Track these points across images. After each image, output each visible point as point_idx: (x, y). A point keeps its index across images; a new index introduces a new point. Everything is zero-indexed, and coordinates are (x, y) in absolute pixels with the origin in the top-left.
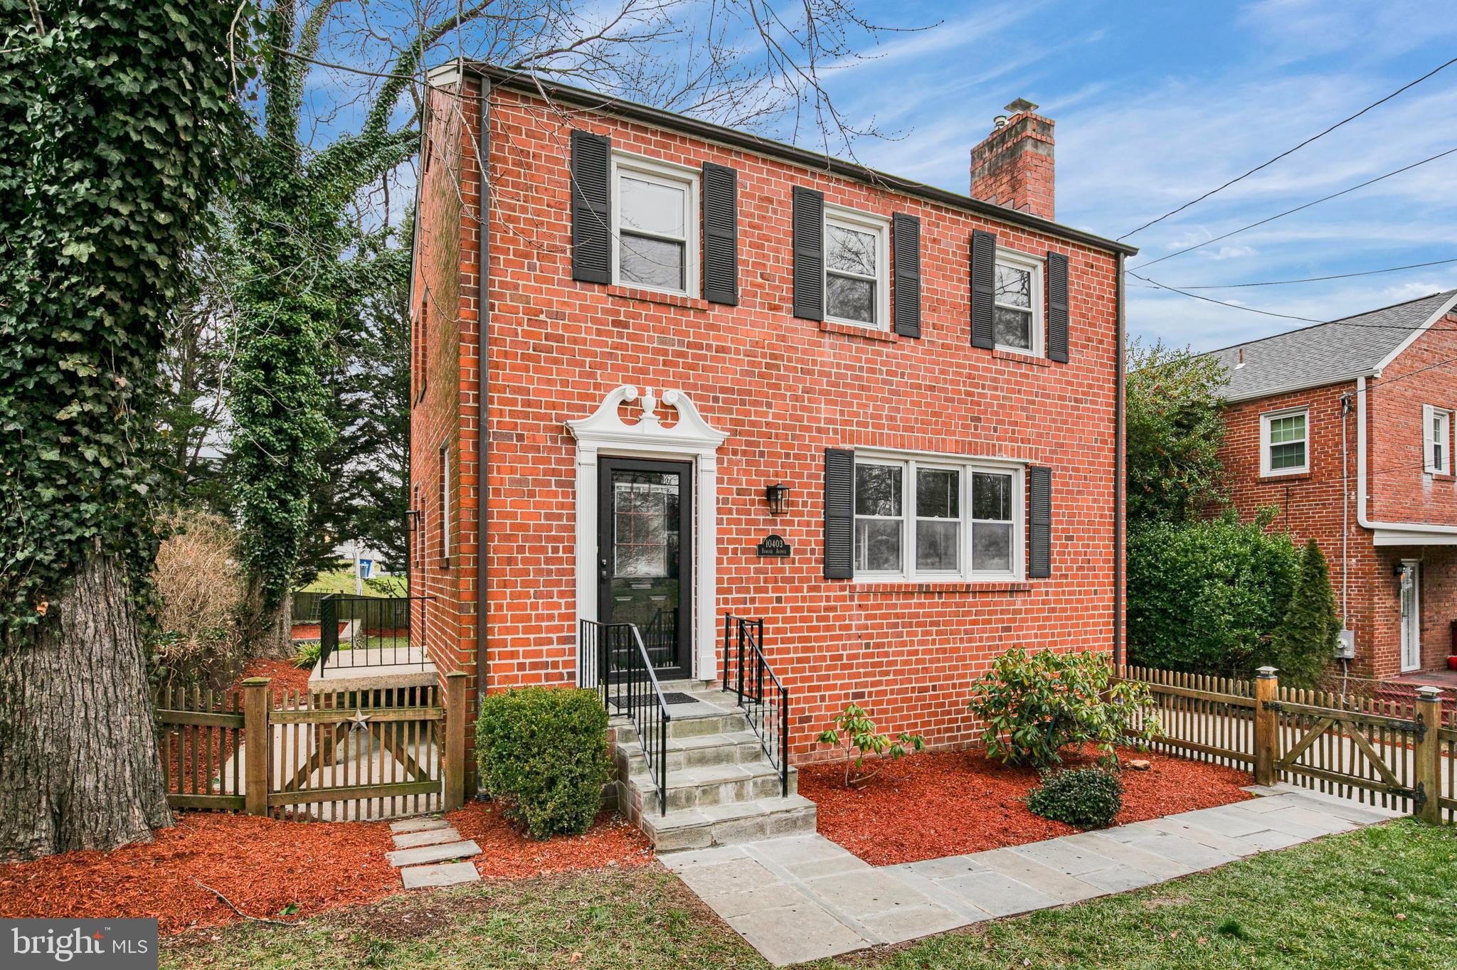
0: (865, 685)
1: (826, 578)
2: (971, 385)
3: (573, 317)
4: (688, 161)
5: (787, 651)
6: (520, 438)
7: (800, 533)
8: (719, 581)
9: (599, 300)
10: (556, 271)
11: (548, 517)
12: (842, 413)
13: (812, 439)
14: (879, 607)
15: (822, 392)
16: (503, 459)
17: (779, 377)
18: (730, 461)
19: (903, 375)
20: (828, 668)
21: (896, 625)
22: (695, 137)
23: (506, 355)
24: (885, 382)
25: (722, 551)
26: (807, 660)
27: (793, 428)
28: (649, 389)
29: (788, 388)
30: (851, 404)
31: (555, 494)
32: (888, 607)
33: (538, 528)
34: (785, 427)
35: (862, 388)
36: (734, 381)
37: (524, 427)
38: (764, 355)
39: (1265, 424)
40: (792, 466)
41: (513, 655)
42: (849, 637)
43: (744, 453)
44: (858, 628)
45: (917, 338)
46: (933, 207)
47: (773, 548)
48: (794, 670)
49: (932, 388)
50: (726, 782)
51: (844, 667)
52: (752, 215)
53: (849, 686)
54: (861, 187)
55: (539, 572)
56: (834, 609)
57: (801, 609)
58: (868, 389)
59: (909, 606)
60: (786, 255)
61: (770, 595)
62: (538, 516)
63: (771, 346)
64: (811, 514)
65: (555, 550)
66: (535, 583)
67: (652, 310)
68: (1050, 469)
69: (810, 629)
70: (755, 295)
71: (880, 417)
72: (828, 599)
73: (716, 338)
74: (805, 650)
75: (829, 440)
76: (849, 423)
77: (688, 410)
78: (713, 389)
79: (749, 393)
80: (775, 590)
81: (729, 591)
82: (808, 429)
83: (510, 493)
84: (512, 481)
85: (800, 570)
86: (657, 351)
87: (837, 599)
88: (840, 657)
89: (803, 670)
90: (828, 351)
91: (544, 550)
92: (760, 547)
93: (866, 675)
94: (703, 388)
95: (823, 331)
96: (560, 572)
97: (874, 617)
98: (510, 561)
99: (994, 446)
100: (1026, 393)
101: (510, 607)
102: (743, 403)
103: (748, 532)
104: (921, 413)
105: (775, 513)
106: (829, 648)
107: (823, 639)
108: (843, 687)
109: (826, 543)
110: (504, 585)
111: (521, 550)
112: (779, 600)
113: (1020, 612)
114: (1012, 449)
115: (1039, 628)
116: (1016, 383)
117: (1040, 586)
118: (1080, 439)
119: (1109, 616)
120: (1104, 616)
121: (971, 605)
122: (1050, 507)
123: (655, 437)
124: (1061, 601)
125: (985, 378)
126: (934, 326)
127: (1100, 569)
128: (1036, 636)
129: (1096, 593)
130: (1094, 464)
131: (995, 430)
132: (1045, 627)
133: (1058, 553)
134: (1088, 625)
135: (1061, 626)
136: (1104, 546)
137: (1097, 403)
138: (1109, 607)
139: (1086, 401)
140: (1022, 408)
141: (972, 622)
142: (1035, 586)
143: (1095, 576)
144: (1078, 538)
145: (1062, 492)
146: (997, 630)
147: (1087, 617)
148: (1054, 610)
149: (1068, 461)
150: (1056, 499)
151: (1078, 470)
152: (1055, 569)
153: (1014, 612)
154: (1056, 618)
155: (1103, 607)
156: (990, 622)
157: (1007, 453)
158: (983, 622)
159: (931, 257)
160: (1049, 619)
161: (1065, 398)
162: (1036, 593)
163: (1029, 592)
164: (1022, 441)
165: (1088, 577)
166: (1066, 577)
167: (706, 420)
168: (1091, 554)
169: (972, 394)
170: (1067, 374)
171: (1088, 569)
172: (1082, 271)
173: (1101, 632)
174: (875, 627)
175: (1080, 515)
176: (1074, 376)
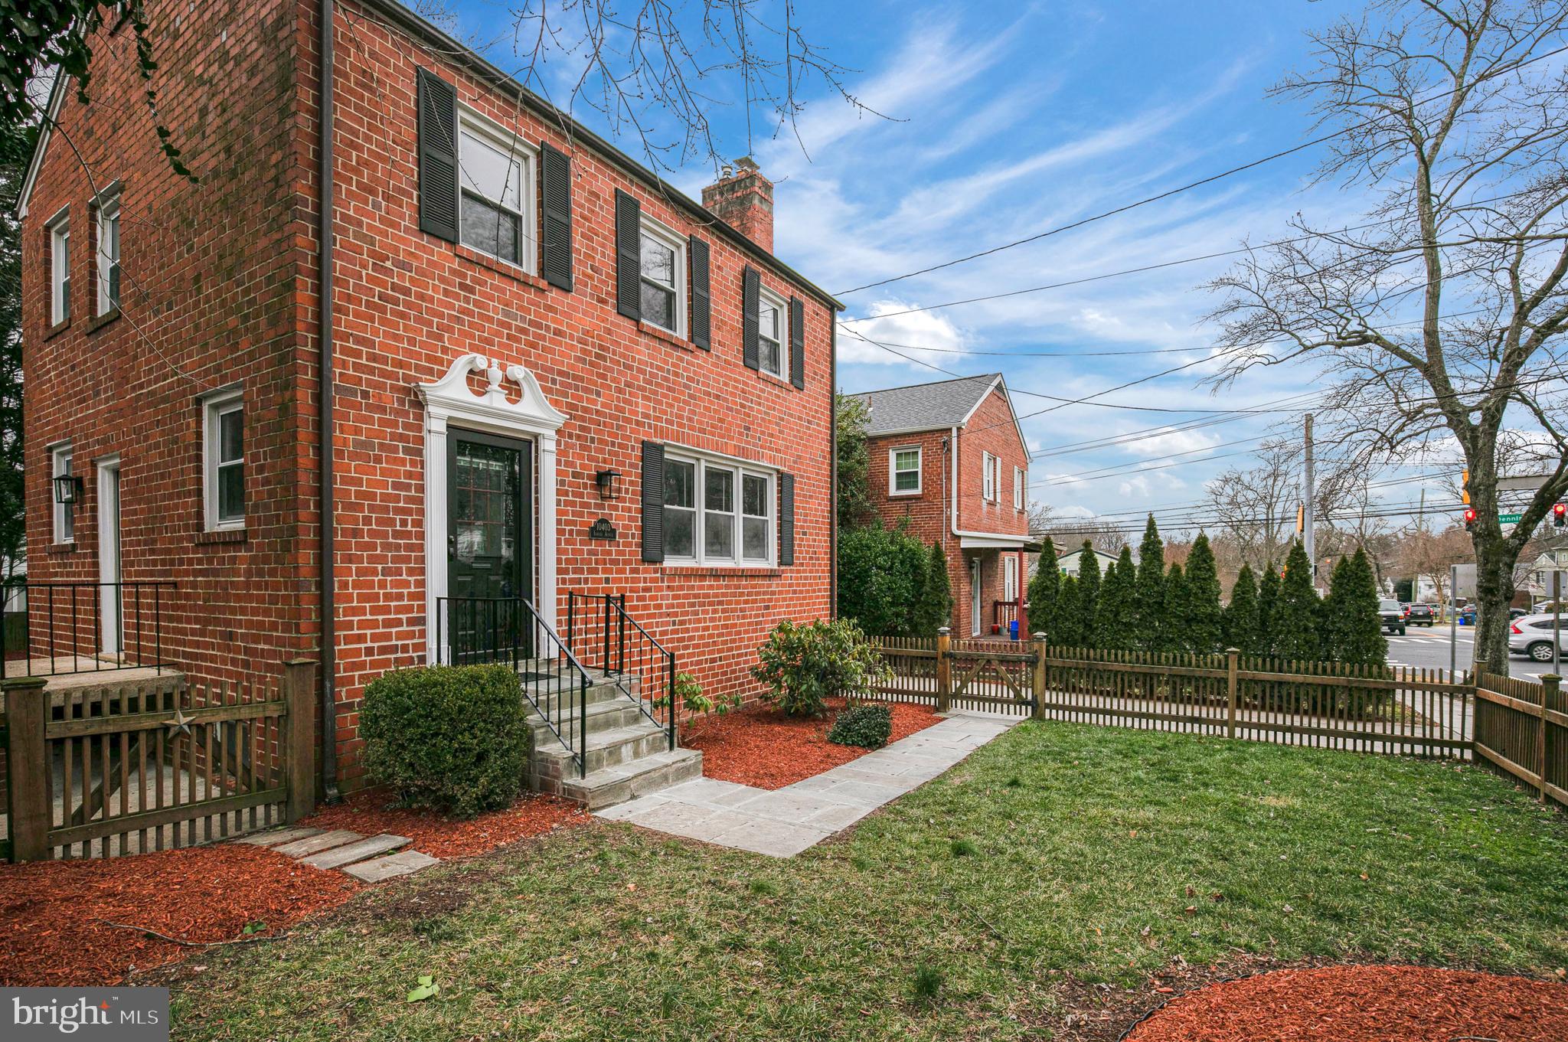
1: (643, 561)
2: (744, 398)
3: (420, 271)
4: (527, 136)
6: (365, 395)
7: (622, 518)
8: (559, 561)
9: (446, 258)
10: (402, 216)
11: (396, 486)
12: (654, 409)
13: (632, 431)
15: (639, 388)
16: (346, 416)
17: (605, 368)
18: (566, 444)
19: (698, 382)
21: (693, 605)
22: (534, 114)
23: (349, 298)
24: (686, 386)
25: (560, 532)
27: (617, 418)
28: (495, 361)
29: (614, 380)
30: (661, 402)
31: (403, 462)
32: (688, 588)
33: (385, 497)
34: (611, 416)
35: (669, 389)
36: (569, 366)
37: (369, 383)
38: (594, 345)
39: (892, 456)
40: (616, 454)
41: (361, 638)
42: (661, 615)
43: (578, 437)
44: (667, 606)
45: (708, 351)
46: (718, 237)
47: (602, 531)
49: (718, 397)
50: (626, 742)
52: (583, 206)
54: (669, 204)
56: (649, 589)
57: (624, 590)
58: (674, 390)
59: (701, 587)
60: (610, 252)
61: (601, 575)
62: (385, 485)
63: (599, 337)
64: (632, 501)
65: (404, 523)
66: (382, 559)
67: (497, 280)
68: (793, 476)
70: (586, 285)
71: (682, 417)
72: (645, 580)
73: (554, 321)
75: (646, 433)
76: (660, 419)
77: (531, 388)
78: (551, 370)
79: (581, 379)
80: (605, 571)
81: (566, 571)
82: (629, 420)
83: (353, 456)
84: (356, 443)
85: (623, 553)
86: (502, 324)
87: (652, 580)
90: (644, 351)
91: (392, 523)
92: (592, 529)
94: (543, 368)
95: (640, 331)
96: (410, 548)
97: (678, 596)
98: (356, 533)
99: (758, 452)
100: (778, 410)
101: (356, 585)
102: (577, 388)
103: (581, 515)
104: (710, 417)
105: (603, 498)
109: (643, 528)
110: (349, 559)
111: (367, 521)
112: (607, 580)
113: (775, 593)
114: (770, 457)
115: (786, 606)
116: (772, 401)
117: (787, 572)
118: (811, 453)
119: (827, 596)
120: (824, 597)
121: (743, 587)
122: (794, 507)
123: (502, 412)
124: (799, 585)
125: (753, 394)
126: (719, 342)
127: (822, 559)
128: (785, 613)
129: (820, 578)
130: (819, 474)
131: (759, 439)
132: (790, 606)
133: (797, 546)
134: (816, 604)
135: (800, 605)
136: (824, 542)
137: (820, 425)
138: (827, 590)
139: (814, 423)
140: (776, 423)
141: (744, 602)
142: (784, 572)
143: (820, 565)
144: (809, 534)
145: (800, 495)
146: (761, 608)
147: (816, 598)
148: (795, 592)
149: (804, 471)
150: (797, 501)
151: (810, 478)
152: (796, 558)
153: (772, 593)
154: (796, 599)
155: (824, 590)
156: (756, 601)
157: (767, 460)
158: (752, 602)
159: (717, 281)
160: (792, 599)
161: (802, 419)
162: (784, 578)
163: (781, 576)
164: (776, 450)
165: (815, 565)
166: (803, 565)
167: (548, 401)
168: (817, 547)
169: (744, 406)
170: (803, 399)
171: (815, 559)
172: (812, 317)
173: (823, 609)
174: (678, 605)
175: (810, 515)
176: (807, 401)
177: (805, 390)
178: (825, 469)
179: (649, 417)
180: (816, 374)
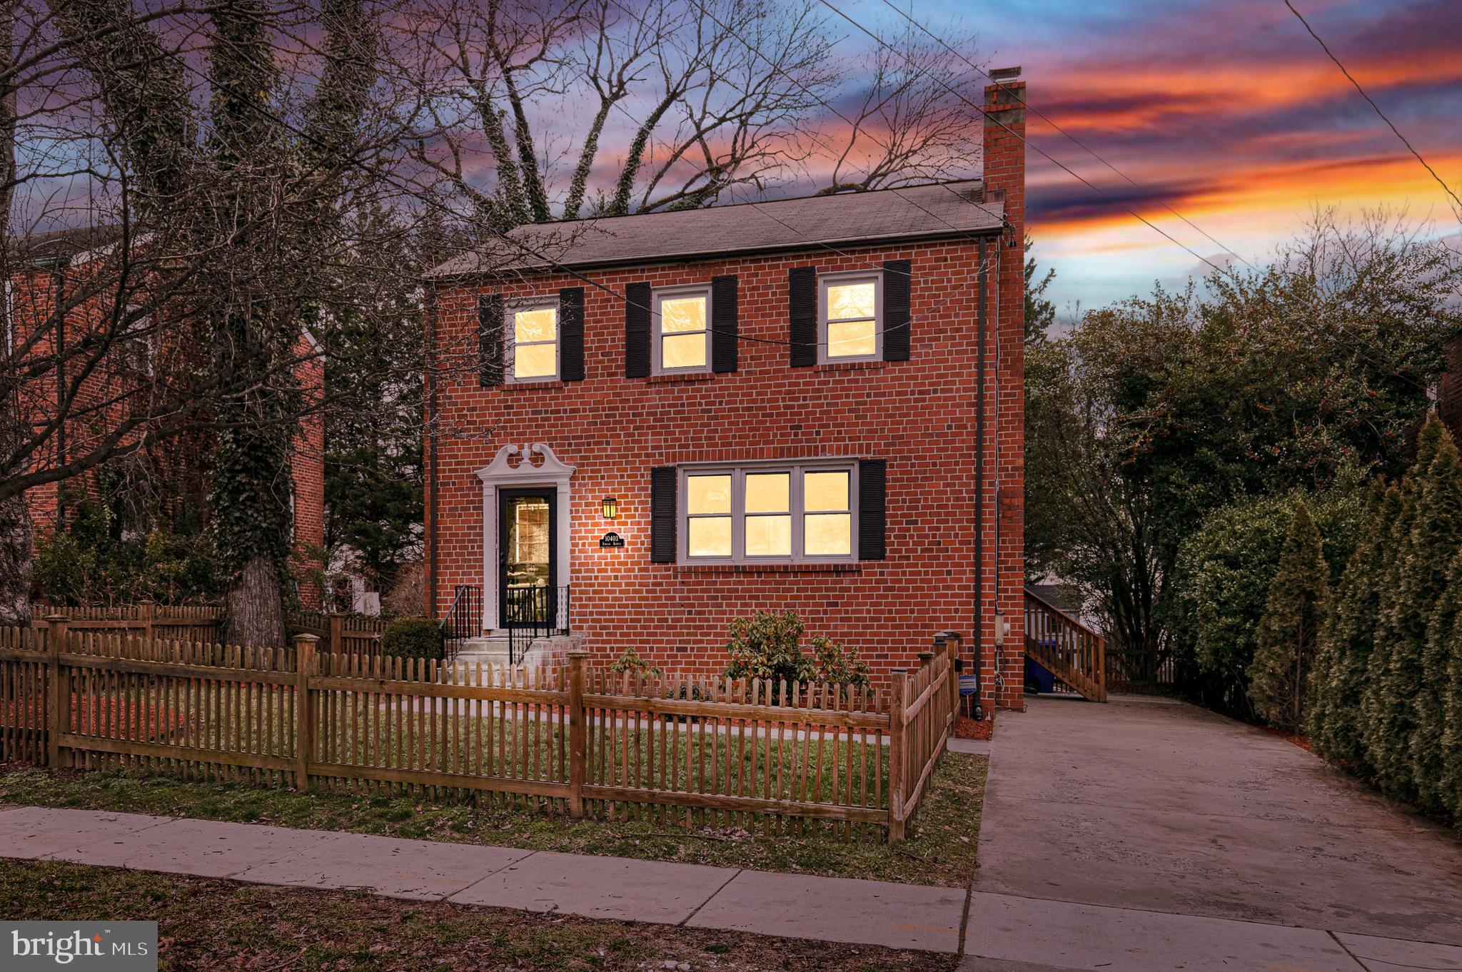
0: (688, 642)
1: (653, 562)
2: (791, 399)
3: (482, 409)
4: (551, 292)
5: (623, 613)
6: (454, 484)
7: (632, 530)
8: (572, 565)
9: (495, 395)
10: (471, 383)
11: (469, 528)
12: (666, 440)
13: (642, 463)
14: (700, 583)
15: (648, 428)
16: (445, 497)
17: (615, 423)
18: (580, 485)
19: (721, 403)
20: (656, 627)
21: (716, 598)
22: (554, 276)
24: (704, 411)
25: (574, 545)
26: (639, 621)
27: (627, 456)
28: (526, 445)
29: (623, 429)
30: (674, 433)
31: (472, 515)
32: (708, 583)
33: (464, 535)
34: (620, 457)
35: (684, 419)
36: (582, 431)
37: (456, 477)
38: (604, 409)
42: (674, 605)
44: (681, 598)
45: (734, 371)
46: (752, 261)
47: (612, 542)
48: (628, 627)
49: (749, 409)
51: (669, 627)
52: (595, 314)
53: (674, 642)
54: (683, 268)
55: (464, 561)
56: (661, 584)
57: (633, 584)
58: (689, 419)
60: (621, 335)
61: (609, 574)
62: (464, 528)
63: (609, 402)
64: (641, 516)
65: (473, 547)
66: (461, 567)
68: (885, 461)
69: (640, 599)
70: (597, 369)
71: (700, 439)
72: (655, 577)
73: (570, 404)
74: (637, 613)
75: (655, 462)
76: (673, 447)
77: (549, 453)
78: (567, 438)
79: (593, 437)
80: (613, 570)
81: (579, 571)
82: (639, 456)
83: (448, 516)
84: (451, 509)
85: (632, 556)
86: (530, 420)
87: (662, 577)
88: (666, 620)
89: (635, 627)
90: (654, 398)
91: (466, 547)
92: (601, 541)
93: (688, 634)
94: (561, 438)
95: (649, 384)
96: (476, 560)
97: (696, 591)
98: (449, 555)
99: (816, 447)
100: (854, 396)
101: (449, 580)
102: (589, 444)
103: (593, 531)
104: (738, 430)
106: (656, 613)
107: (652, 606)
108: (668, 642)
109: (653, 536)
110: (447, 568)
111: (455, 548)
112: (616, 577)
113: (849, 590)
114: (838, 448)
115: (872, 604)
116: (843, 389)
117: (872, 566)
118: (927, 428)
119: (968, 596)
120: (961, 596)
121: (791, 583)
122: (885, 495)
123: (526, 473)
124: (900, 581)
125: (807, 391)
126: (752, 358)
127: (954, 550)
128: (868, 612)
129: (949, 573)
130: (947, 449)
131: (818, 433)
132: (880, 604)
133: (896, 537)
134: (938, 603)
135: (901, 604)
136: (961, 528)
137: (951, 391)
138: (968, 588)
139: (935, 391)
140: (850, 411)
141: (793, 598)
142: (866, 567)
143: (949, 558)
144: (923, 522)
145: (902, 480)
146: (822, 605)
147: (937, 596)
148: (892, 589)
149: (910, 451)
150: (894, 487)
151: (924, 458)
152: (892, 551)
153: (842, 589)
154: (894, 597)
155: (960, 588)
156: (813, 597)
157: (831, 452)
158: (806, 597)
159: (749, 303)
160: (885, 597)
161: (905, 393)
162: (868, 574)
163: (859, 572)
164: (850, 439)
165: (937, 558)
166: (908, 558)
167: (561, 459)
168: (941, 536)
169: (792, 407)
170: (908, 370)
171: (938, 550)
172: (931, 268)
173: (956, 611)
174: (695, 598)
175: (926, 500)
176: (918, 370)
177: (912, 358)
178: (963, 441)
179: (659, 447)
180: (941, 331)
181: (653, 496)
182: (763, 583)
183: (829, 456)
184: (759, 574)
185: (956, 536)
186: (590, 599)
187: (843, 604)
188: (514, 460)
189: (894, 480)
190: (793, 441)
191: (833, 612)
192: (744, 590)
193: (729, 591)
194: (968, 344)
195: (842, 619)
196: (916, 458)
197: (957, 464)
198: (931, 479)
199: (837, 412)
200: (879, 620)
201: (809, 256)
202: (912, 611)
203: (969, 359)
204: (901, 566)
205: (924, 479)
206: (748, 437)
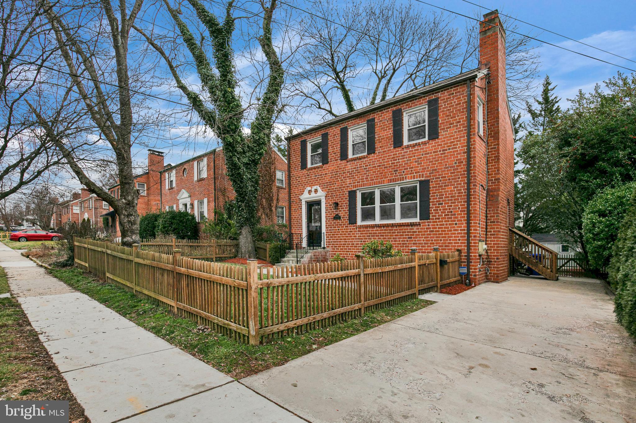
1: (349, 224)
2: (394, 160)
4: (319, 136)
6: (295, 201)
7: (343, 213)
8: (326, 225)
9: (305, 172)
10: (299, 169)
11: (299, 215)
12: (353, 181)
13: (346, 189)
14: (364, 231)
15: (348, 177)
16: (292, 205)
17: (338, 176)
18: (328, 198)
20: (351, 247)
21: (369, 236)
23: (293, 187)
24: (365, 169)
25: (327, 219)
28: (313, 187)
29: (340, 178)
30: (355, 178)
31: (300, 211)
32: (367, 231)
33: (297, 217)
35: (358, 173)
36: (328, 180)
37: (295, 199)
38: (334, 172)
42: (356, 239)
44: (358, 236)
45: (374, 153)
46: (380, 111)
47: (337, 217)
51: (355, 247)
54: (358, 118)
55: (298, 225)
56: (352, 232)
57: (344, 232)
58: (360, 172)
59: (373, 231)
60: (339, 146)
65: (300, 221)
66: (297, 228)
68: (429, 180)
69: (346, 237)
72: (350, 229)
74: (345, 242)
75: (349, 188)
76: (355, 183)
77: (319, 189)
78: (324, 183)
79: (331, 182)
80: (337, 227)
81: (328, 228)
82: (345, 187)
83: (294, 212)
84: (294, 209)
85: (343, 222)
86: (314, 179)
87: (353, 229)
88: (354, 244)
90: (349, 166)
91: (298, 221)
92: (334, 217)
94: (322, 184)
95: (347, 162)
97: (363, 234)
98: (294, 224)
99: (403, 178)
101: (294, 232)
102: (330, 185)
103: (332, 214)
104: (376, 174)
106: (351, 242)
107: (349, 239)
109: (349, 215)
111: (295, 221)
112: (338, 229)
113: (416, 232)
114: (411, 177)
115: (425, 238)
116: (413, 154)
117: (425, 223)
118: (446, 165)
119: (464, 233)
120: (461, 233)
121: (395, 230)
122: (430, 194)
123: (313, 197)
124: (436, 228)
125: (399, 156)
126: (380, 147)
127: (458, 214)
128: (423, 240)
129: (456, 224)
130: (454, 173)
131: (404, 172)
132: (428, 237)
133: (434, 210)
134: (452, 237)
135: (436, 237)
136: (461, 205)
137: (456, 148)
138: (464, 230)
139: (449, 149)
140: (416, 162)
141: (396, 235)
142: (422, 223)
143: (456, 218)
144: (445, 204)
145: (436, 187)
146: (406, 238)
147: (451, 234)
148: (432, 231)
149: (439, 175)
150: (433, 190)
151: (445, 177)
152: (432, 216)
153: (413, 232)
154: (433, 234)
155: (461, 230)
156: (403, 235)
157: (409, 179)
158: (400, 235)
159: (379, 127)
160: (430, 234)
161: (437, 152)
162: (423, 226)
163: (420, 225)
164: (416, 173)
165: (451, 218)
166: (439, 219)
167: (323, 191)
168: (452, 209)
169: (394, 163)
170: (438, 142)
171: (451, 215)
172: (447, 99)
173: (459, 240)
174: (363, 236)
175: (446, 194)
176: (442, 142)
177: (440, 137)
178: (462, 168)
179: (351, 184)
180: (451, 124)
181: (349, 201)
182: (385, 230)
183: (408, 180)
184: (384, 227)
185: (459, 208)
186: (331, 237)
187: (414, 238)
188: (310, 192)
189: (433, 187)
190: (395, 176)
191: (410, 241)
192: (379, 233)
193: (374, 233)
194: (463, 127)
195: (414, 244)
196: (442, 178)
197: (459, 178)
198: (448, 185)
199: (411, 163)
200: (428, 244)
201: (400, 105)
202: (441, 240)
203: (464, 134)
204: (436, 222)
205: (445, 186)
206: (379, 176)
